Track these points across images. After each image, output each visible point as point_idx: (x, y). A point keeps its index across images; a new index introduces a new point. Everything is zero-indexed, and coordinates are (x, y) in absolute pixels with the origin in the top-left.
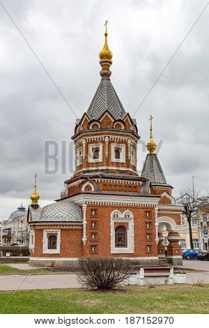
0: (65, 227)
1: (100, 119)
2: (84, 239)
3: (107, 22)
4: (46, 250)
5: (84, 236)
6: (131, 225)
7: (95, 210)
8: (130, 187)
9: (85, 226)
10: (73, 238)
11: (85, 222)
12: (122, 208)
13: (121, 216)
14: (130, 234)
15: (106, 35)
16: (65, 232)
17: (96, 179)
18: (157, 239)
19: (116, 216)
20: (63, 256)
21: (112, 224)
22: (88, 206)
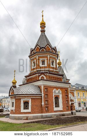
0: (33, 97)
1: (45, 47)
2: (43, 103)
3: (43, 11)
4: (22, 110)
5: (43, 102)
6: (61, 96)
7: (47, 89)
8: (59, 79)
9: (43, 97)
10: (37, 103)
11: (43, 95)
12: (57, 88)
13: (57, 92)
14: (61, 100)
15: (43, 16)
16: (33, 100)
17: (46, 74)
18: (70, 103)
19: (55, 92)
20: (33, 113)
21: (54, 96)
22: (44, 86)
